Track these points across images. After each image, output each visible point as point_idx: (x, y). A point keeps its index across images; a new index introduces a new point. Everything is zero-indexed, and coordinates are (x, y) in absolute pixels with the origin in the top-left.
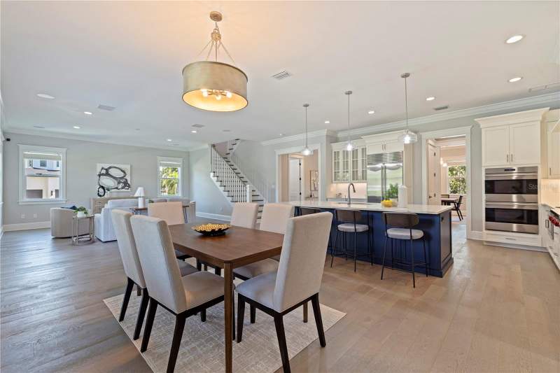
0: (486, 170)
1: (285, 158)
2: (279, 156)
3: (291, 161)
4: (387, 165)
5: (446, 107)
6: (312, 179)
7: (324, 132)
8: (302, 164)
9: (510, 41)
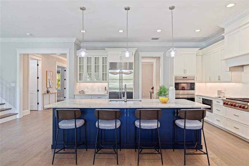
0: (176, 77)
1: (25, 57)
2: (20, 54)
3: (31, 61)
4: (124, 71)
5: (157, 39)
6: (48, 78)
7: (74, 40)
8: (40, 65)
9: (228, 6)
